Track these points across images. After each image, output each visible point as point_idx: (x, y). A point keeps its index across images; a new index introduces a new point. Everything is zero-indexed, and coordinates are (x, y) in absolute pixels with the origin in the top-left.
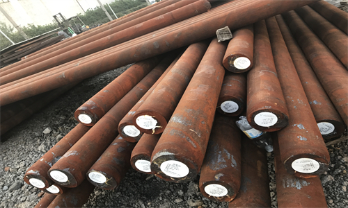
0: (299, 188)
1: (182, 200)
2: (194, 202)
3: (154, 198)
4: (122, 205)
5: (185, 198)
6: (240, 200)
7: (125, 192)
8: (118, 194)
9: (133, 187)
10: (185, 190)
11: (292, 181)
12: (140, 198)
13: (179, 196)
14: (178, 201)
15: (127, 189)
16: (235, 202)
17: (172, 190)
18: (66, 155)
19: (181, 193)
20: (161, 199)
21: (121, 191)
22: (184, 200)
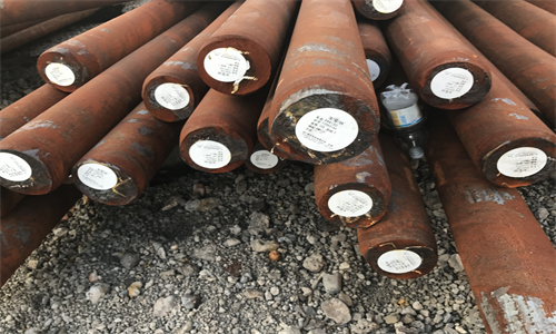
0: (501, 202)
1: (238, 242)
2: (262, 244)
3: (181, 239)
4: (115, 251)
5: (244, 239)
6: (389, 224)
7: (119, 230)
8: (105, 234)
9: (137, 222)
10: (244, 226)
11: (484, 192)
12: (153, 239)
13: (233, 236)
14: (231, 243)
15: (124, 225)
16: (381, 228)
17: (219, 226)
18: (27, 127)
19: (236, 229)
20: (197, 239)
21: (112, 228)
22: (243, 242)
